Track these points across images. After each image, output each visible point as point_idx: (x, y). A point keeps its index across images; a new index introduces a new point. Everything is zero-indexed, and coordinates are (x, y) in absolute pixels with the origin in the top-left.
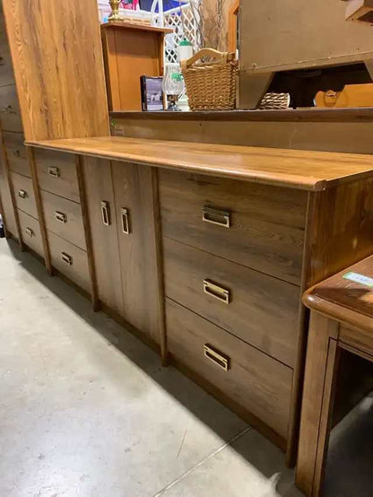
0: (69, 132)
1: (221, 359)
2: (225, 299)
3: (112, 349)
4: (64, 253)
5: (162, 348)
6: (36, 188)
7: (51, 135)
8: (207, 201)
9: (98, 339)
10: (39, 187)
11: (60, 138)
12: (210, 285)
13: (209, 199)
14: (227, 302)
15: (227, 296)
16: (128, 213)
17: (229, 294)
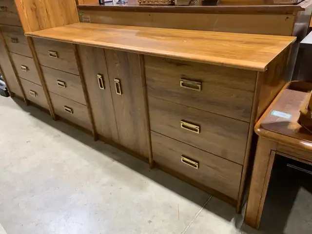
0: (53, 23)
1: (194, 163)
2: (197, 131)
3: (116, 163)
4: (66, 106)
5: (150, 159)
6: (38, 65)
7: (41, 26)
8: (184, 75)
9: (105, 159)
10: (39, 64)
11: (48, 28)
12: (185, 124)
13: (184, 74)
14: (198, 132)
15: (198, 129)
16: (120, 82)
17: (200, 128)
